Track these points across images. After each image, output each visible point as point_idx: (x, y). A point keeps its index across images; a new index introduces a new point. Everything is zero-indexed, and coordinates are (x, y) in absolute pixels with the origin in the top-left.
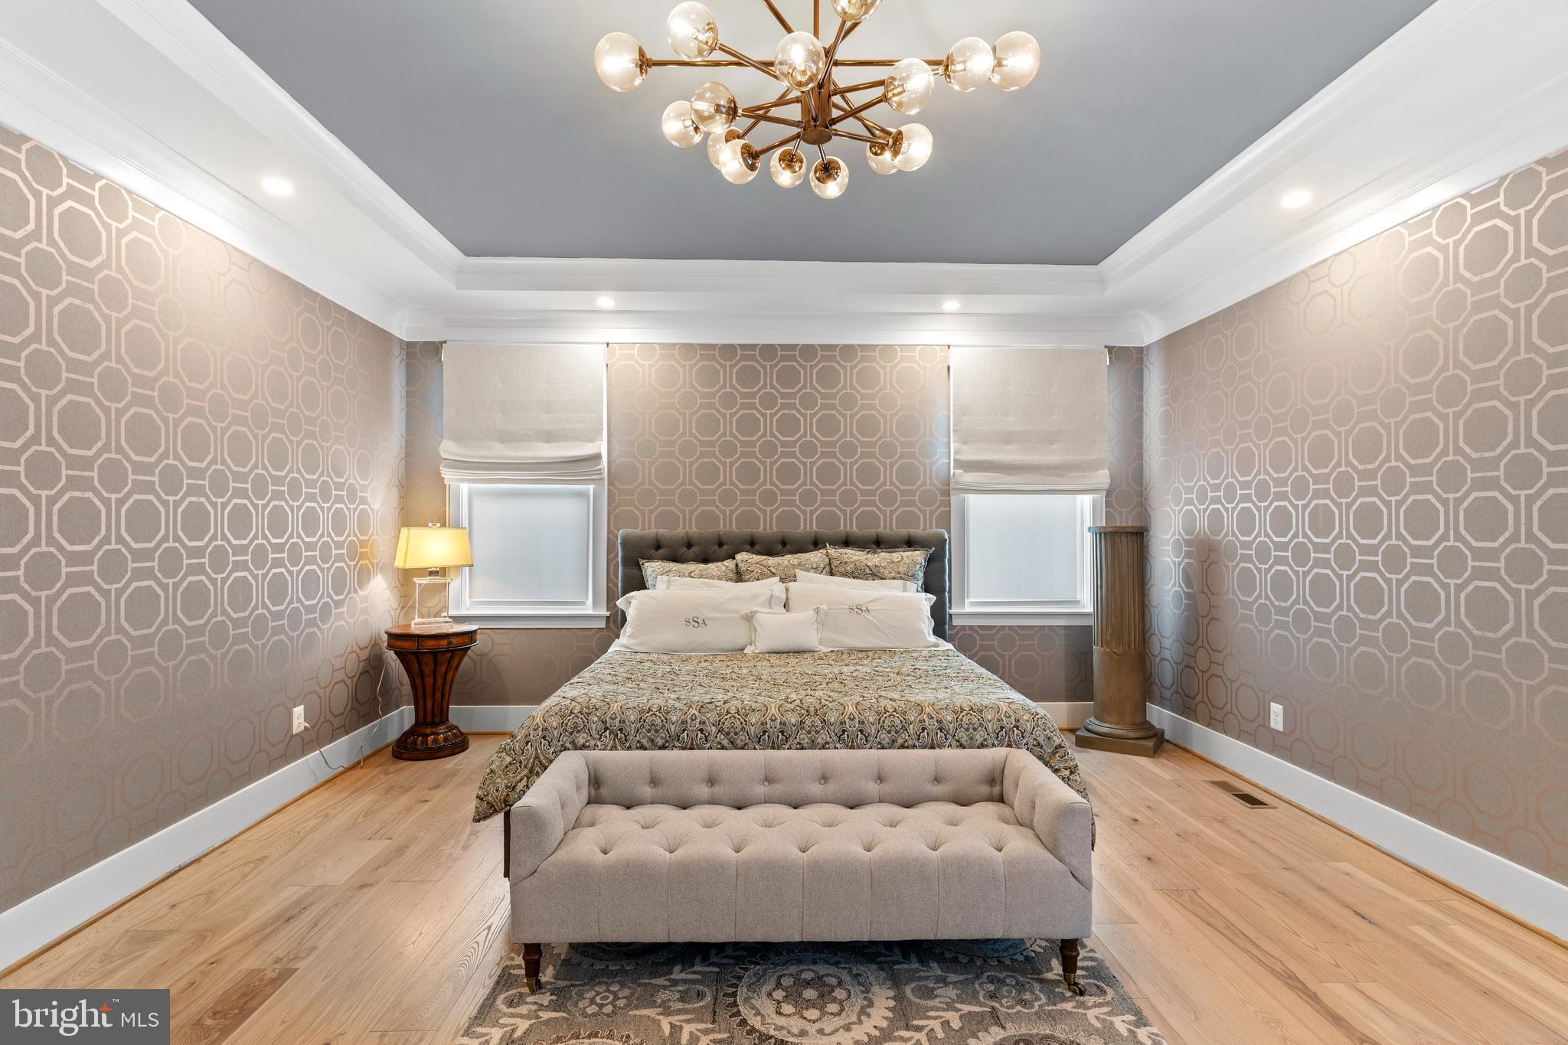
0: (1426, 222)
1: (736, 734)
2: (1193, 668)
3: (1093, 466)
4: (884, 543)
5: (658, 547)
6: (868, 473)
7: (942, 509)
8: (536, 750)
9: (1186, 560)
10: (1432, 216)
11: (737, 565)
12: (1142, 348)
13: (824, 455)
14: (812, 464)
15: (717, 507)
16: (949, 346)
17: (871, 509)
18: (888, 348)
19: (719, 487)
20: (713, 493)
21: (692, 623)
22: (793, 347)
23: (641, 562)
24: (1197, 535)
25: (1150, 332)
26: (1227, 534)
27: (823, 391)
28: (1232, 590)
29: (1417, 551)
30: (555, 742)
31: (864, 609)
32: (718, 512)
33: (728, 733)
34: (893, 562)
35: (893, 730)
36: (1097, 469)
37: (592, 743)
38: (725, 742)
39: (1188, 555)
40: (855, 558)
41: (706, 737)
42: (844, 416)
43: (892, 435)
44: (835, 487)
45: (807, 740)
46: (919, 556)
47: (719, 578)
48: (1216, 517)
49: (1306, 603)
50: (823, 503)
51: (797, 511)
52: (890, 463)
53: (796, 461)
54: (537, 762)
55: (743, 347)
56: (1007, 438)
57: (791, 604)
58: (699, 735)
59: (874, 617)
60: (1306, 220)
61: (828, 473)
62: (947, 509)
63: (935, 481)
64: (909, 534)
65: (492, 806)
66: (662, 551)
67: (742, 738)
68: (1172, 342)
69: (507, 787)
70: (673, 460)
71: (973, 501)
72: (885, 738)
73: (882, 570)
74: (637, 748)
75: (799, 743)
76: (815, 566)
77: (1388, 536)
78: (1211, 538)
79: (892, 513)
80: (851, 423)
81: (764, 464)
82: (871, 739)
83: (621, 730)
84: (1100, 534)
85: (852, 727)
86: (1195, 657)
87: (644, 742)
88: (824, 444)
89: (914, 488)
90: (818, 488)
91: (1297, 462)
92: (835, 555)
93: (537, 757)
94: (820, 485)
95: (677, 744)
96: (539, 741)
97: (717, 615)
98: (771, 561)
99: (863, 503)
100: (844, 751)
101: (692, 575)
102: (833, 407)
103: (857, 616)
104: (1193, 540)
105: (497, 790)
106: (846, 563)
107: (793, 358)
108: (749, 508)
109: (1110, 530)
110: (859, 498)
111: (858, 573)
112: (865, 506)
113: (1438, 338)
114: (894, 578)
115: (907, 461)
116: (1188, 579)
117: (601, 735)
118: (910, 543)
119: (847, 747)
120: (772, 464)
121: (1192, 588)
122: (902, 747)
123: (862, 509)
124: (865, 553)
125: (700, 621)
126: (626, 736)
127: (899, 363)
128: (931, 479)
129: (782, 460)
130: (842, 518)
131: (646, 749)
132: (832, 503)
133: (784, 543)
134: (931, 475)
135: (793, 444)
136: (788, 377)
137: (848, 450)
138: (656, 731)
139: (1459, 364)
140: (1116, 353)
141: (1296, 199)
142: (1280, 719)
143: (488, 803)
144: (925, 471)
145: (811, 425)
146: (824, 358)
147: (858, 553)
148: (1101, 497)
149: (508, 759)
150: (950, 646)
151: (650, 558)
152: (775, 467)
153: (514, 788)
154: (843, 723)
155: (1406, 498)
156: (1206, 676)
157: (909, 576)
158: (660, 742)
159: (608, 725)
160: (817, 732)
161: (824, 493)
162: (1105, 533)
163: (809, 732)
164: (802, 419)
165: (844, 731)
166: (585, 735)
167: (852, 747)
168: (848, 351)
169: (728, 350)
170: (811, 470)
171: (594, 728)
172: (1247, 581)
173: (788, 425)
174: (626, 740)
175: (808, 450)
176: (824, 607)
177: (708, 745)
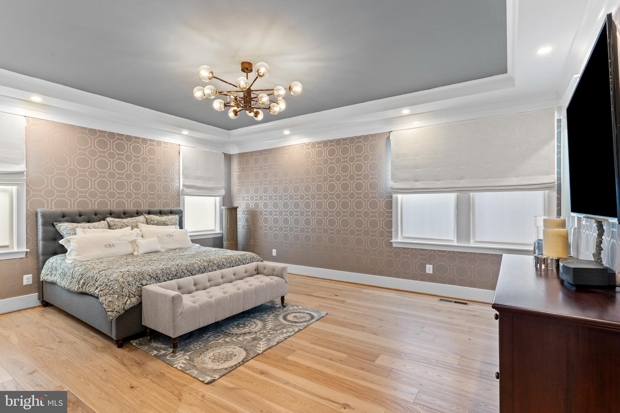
0: (308, 145)
1: (193, 271)
2: (249, 245)
3: (220, 189)
4: (162, 213)
5: (64, 216)
6: (152, 187)
7: (177, 201)
8: (128, 289)
9: (247, 216)
10: (310, 144)
11: (108, 223)
12: (231, 155)
13: (135, 179)
14: (131, 182)
15: (88, 199)
16: (179, 145)
17: (153, 200)
18: (159, 143)
19: (89, 190)
20: (86, 192)
21: (108, 246)
22: (122, 135)
23: (55, 223)
24: (250, 209)
25: (234, 151)
26: (260, 209)
27: (134, 154)
28: (261, 222)
29: (307, 212)
30: (134, 285)
31: (172, 235)
32: (88, 201)
33: (190, 271)
34: (170, 219)
35: (230, 263)
36: (221, 190)
37: (149, 283)
38: (190, 274)
39: (247, 214)
40: (156, 218)
41: (185, 274)
42: (143, 165)
43: (160, 174)
44: (139, 192)
45: (211, 269)
46: (177, 217)
47: (103, 228)
48: (257, 205)
49: (282, 224)
50: (135, 198)
51: (124, 201)
52: (160, 184)
53: (124, 181)
54: (130, 293)
55: (100, 131)
56: (198, 178)
57: (144, 236)
58: (183, 273)
59: (175, 238)
60: (286, 137)
61: (137, 187)
62: (179, 201)
63: (175, 191)
64: (170, 209)
65: (118, 312)
66: (65, 219)
67: (194, 272)
68: (242, 155)
69: (123, 304)
70: (64, 177)
71: (186, 198)
72: (228, 265)
73: (167, 222)
74: (164, 281)
75: (209, 270)
76: (142, 222)
77: (301, 209)
78: (255, 210)
79: (161, 202)
80: (146, 168)
81: (110, 181)
82: (225, 266)
83: (157, 277)
84: (227, 209)
85: (221, 263)
86: (249, 242)
87: (165, 279)
88: (135, 175)
89: (168, 193)
90: (133, 192)
91: (280, 191)
92: (149, 218)
93: (129, 292)
94: (134, 191)
95: (176, 278)
96: (127, 286)
97: (118, 242)
98: (125, 220)
99: (151, 198)
100: (220, 270)
101: (90, 227)
102: (139, 161)
103: (170, 238)
104: (249, 210)
105: (119, 306)
106: (154, 220)
107: (122, 140)
108: (103, 199)
109: (231, 208)
110: (149, 196)
111: (158, 224)
112: (151, 199)
113: (311, 169)
114: (171, 225)
115: (166, 183)
116: (247, 221)
117: (150, 280)
118: (171, 213)
119: (220, 269)
120: (113, 182)
121: (249, 223)
122: (232, 267)
123: (150, 200)
124: (158, 216)
125: (112, 245)
126: (159, 278)
127: (163, 148)
128: (174, 190)
129: (118, 180)
130: (142, 204)
131: (166, 281)
132: (139, 198)
133: (124, 214)
134: (174, 189)
135: (123, 174)
136: (120, 147)
137: (145, 178)
138: (169, 275)
139: (315, 175)
140: (225, 155)
141: (287, 132)
142: (275, 253)
143: (116, 311)
144: (172, 187)
145: (130, 167)
146: (135, 142)
147: (156, 216)
148: (221, 198)
149: (116, 296)
150: (198, 245)
151: (60, 222)
152: (115, 183)
153: (125, 304)
154: (218, 263)
155: (305, 201)
156: (253, 246)
157: (174, 224)
158: (170, 278)
159: (152, 276)
160: (213, 267)
161: (135, 194)
162: (229, 209)
163: (211, 267)
164: (126, 165)
165: (219, 265)
166: (145, 281)
167: (221, 269)
168: (144, 141)
169: (93, 131)
170: (130, 184)
171: (147, 278)
172: (266, 220)
173: (120, 166)
174: (159, 280)
175: (129, 177)
176: (159, 236)
177: (185, 276)
